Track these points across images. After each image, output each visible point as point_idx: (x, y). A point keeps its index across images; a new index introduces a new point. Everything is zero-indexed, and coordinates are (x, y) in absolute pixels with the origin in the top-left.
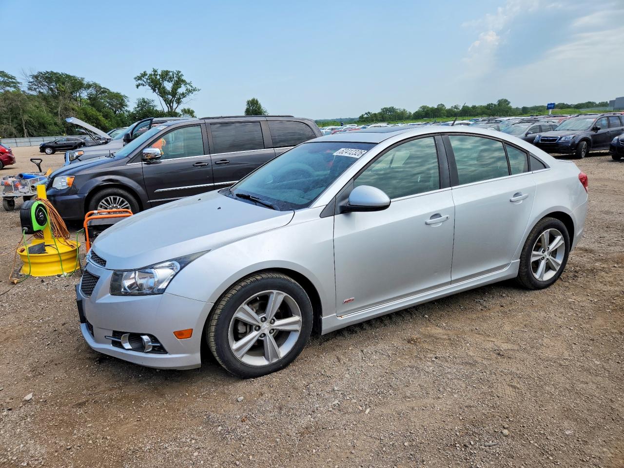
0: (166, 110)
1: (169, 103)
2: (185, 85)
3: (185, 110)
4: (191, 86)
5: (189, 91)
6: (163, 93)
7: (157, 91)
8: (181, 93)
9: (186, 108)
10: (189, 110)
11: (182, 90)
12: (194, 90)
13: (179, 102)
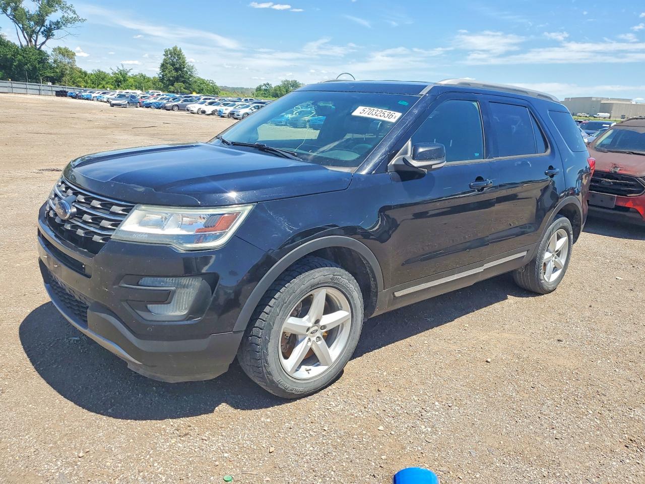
0: (24, 43)
1: (31, 34)
2: (62, 8)
3: (59, 49)
4: (74, 12)
5: (67, 21)
6: (19, 17)
7: (9, 12)
8: (55, 21)
9: (62, 46)
10: (67, 51)
11: (54, 16)
12: (75, 20)
13: (48, 34)
